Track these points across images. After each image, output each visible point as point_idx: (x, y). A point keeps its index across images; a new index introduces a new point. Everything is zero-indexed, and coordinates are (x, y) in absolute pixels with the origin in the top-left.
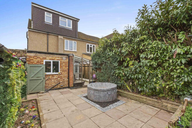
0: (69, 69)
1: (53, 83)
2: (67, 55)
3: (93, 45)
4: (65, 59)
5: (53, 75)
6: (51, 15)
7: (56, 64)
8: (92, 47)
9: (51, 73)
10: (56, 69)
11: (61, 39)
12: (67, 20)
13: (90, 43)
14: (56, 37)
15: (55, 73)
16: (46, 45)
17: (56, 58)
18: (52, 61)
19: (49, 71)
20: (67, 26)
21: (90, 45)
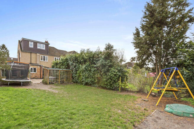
0: (41, 71)
1: (34, 76)
2: (40, 66)
3: (59, 58)
4: (39, 67)
5: (33, 73)
6: (33, 43)
7: (35, 69)
8: (58, 59)
9: (33, 72)
10: (35, 71)
11: (38, 55)
12: (42, 44)
13: (57, 57)
14: (35, 54)
15: (34, 73)
16: (30, 58)
17: (35, 67)
18: (33, 68)
19: (32, 71)
20: (42, 48)
21: (57, 58)
